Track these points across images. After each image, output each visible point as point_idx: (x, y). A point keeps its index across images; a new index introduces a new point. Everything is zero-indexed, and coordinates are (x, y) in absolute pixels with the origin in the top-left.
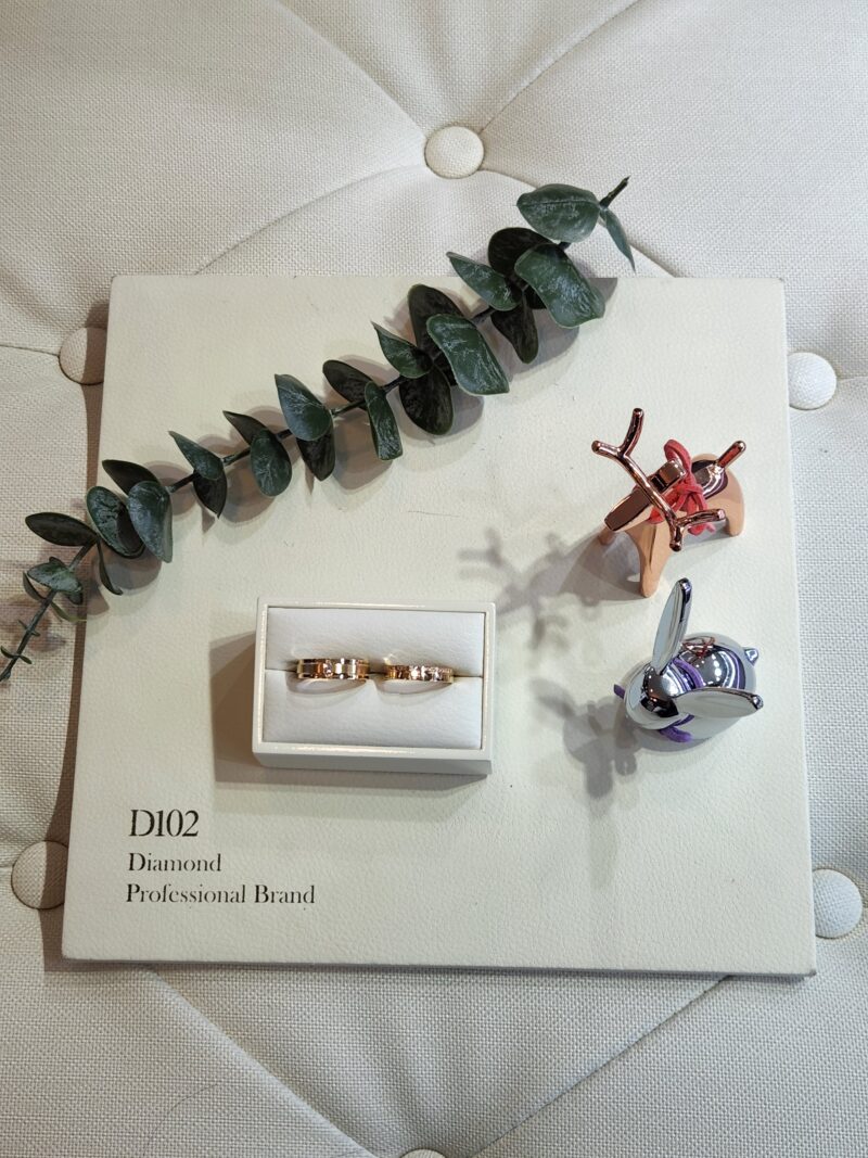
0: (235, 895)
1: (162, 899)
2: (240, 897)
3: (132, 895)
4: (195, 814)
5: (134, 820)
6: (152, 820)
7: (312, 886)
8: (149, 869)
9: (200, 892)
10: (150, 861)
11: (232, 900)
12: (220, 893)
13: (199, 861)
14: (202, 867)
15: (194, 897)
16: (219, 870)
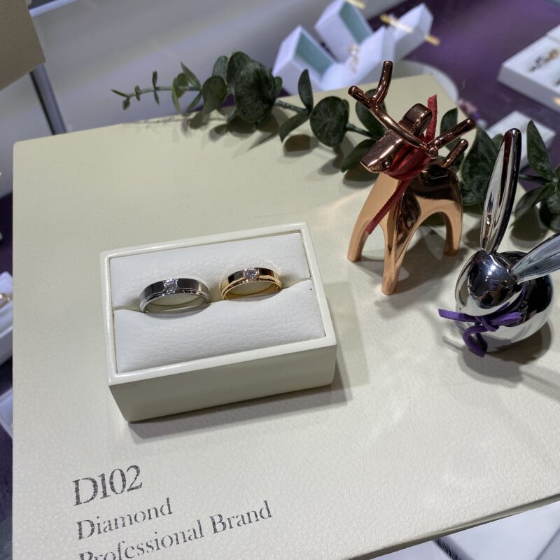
0: (192, 533)
2: (198, 533)
4: (136, 467)
5: (77, 490)
6: (95, 485)
7: (266, 502)
8: (99, 532)
9: (156, 540)
10: (99, 524)
11: (189, 538)
12: (176, 534)
13: (149, 510)
14: (153, 515)
15: (150, 547)
16: (170, 513)
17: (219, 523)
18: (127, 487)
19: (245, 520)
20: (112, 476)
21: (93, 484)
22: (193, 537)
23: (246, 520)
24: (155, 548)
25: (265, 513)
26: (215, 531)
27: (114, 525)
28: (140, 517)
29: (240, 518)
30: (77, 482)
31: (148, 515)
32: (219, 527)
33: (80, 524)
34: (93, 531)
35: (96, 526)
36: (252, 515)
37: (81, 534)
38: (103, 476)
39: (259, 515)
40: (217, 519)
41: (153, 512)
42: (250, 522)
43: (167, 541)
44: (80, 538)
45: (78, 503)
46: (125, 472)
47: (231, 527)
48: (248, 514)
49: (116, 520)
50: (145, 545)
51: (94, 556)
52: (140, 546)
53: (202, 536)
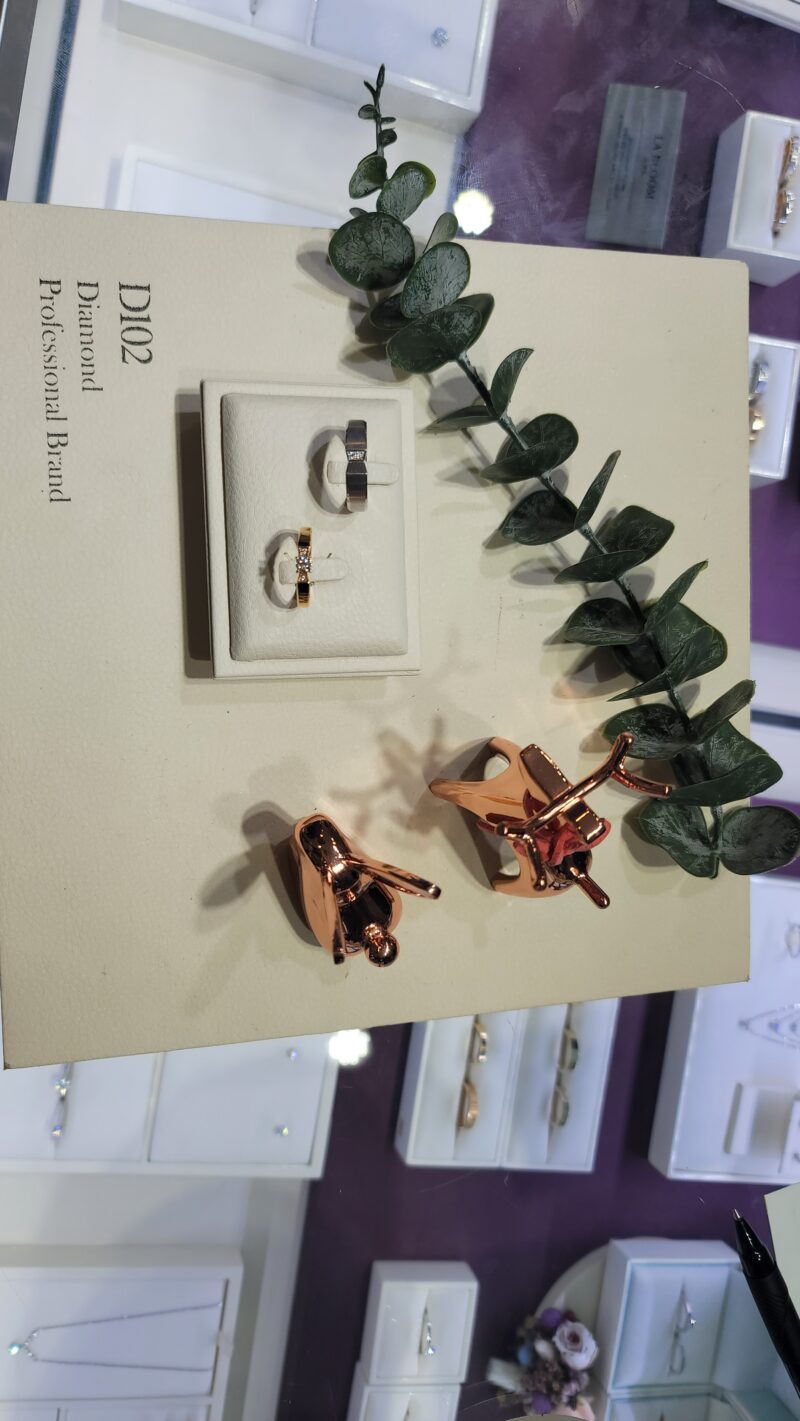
2: (52, 414)
4: (150, 359)
5: (137, 287)
6: (139, 309)
7: (69, 500)
8: (80, 306)
9: (55, 368)
10: (90, 306)
11: (48, 405)
12: (57, 391)
13: (92, 366)
14: (86, 370)
15: (50, 360)
16: (84, 389)
17: (58, 442)
18: (127, 346)
19: (54, 471)
20: (146, 330)
21: (141, 305)
22: (49, 408)
23: (54, 473)
24: (47, 365)
25: (56, 495)
26: (49, 435)
27: (85, 322)
28: (87, 354)
29: (58, 466)
30: (148, 288)
31: (87, 362)
32: (54, 441)
33: (97, 285)
34: (85, 299)
35: (87, 303)
36: (57, 481)
37: (85, 285)
38: (148, 319)
39: (55, 488)
40: (63, 440)
41: (90, 370)
42: (51, 476)
43: (51, 379)
44: (79, 284)
45: (122, 287)
46: (148, 346)
47: (50, 453)
48: (60, 477)
49: (91, 326)
50: (54, 354)
51: (55, 296)
52: (53, 348)
53: (48, 419)
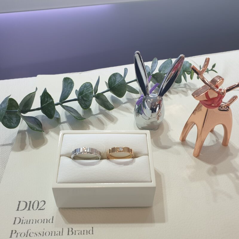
0: (59, 232)
1: (26, 236)
3: (13, 235)
